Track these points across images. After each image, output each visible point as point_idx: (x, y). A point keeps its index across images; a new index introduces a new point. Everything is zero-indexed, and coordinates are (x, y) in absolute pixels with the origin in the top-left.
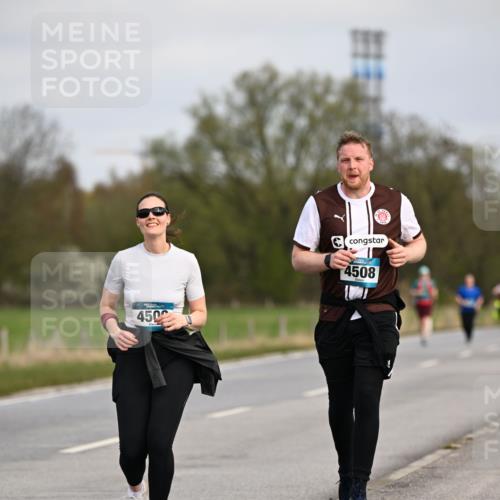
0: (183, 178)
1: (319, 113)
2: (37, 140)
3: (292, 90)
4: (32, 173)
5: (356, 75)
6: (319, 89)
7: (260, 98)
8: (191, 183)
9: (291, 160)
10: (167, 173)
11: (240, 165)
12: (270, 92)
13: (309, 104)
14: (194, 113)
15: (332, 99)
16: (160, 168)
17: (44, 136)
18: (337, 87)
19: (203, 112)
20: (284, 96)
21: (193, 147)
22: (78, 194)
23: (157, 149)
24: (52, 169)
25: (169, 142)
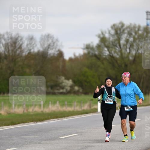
0: (95, 56)
1: (136, 36)
2: (52, 44)
3: (128, 30)
4: (50, 54)
5: (148, 25)
6: (137, 29)
7: (119, 32)
8: (98, 57)
9: (128, 50)
10: (91, 54)
11: (113, 52)
12: (122, 30)
13: (134, 34)
14: (99, 36)
15: (140, 32)
16: (89, 53)
17: (54, 43)
18: (142, 29)
19: (102, 36)
20: (126, 31)
21: (99, 46)
22: (64, 60)
23: (88, 47)
24: (56, 53)
25: (91, 45)
